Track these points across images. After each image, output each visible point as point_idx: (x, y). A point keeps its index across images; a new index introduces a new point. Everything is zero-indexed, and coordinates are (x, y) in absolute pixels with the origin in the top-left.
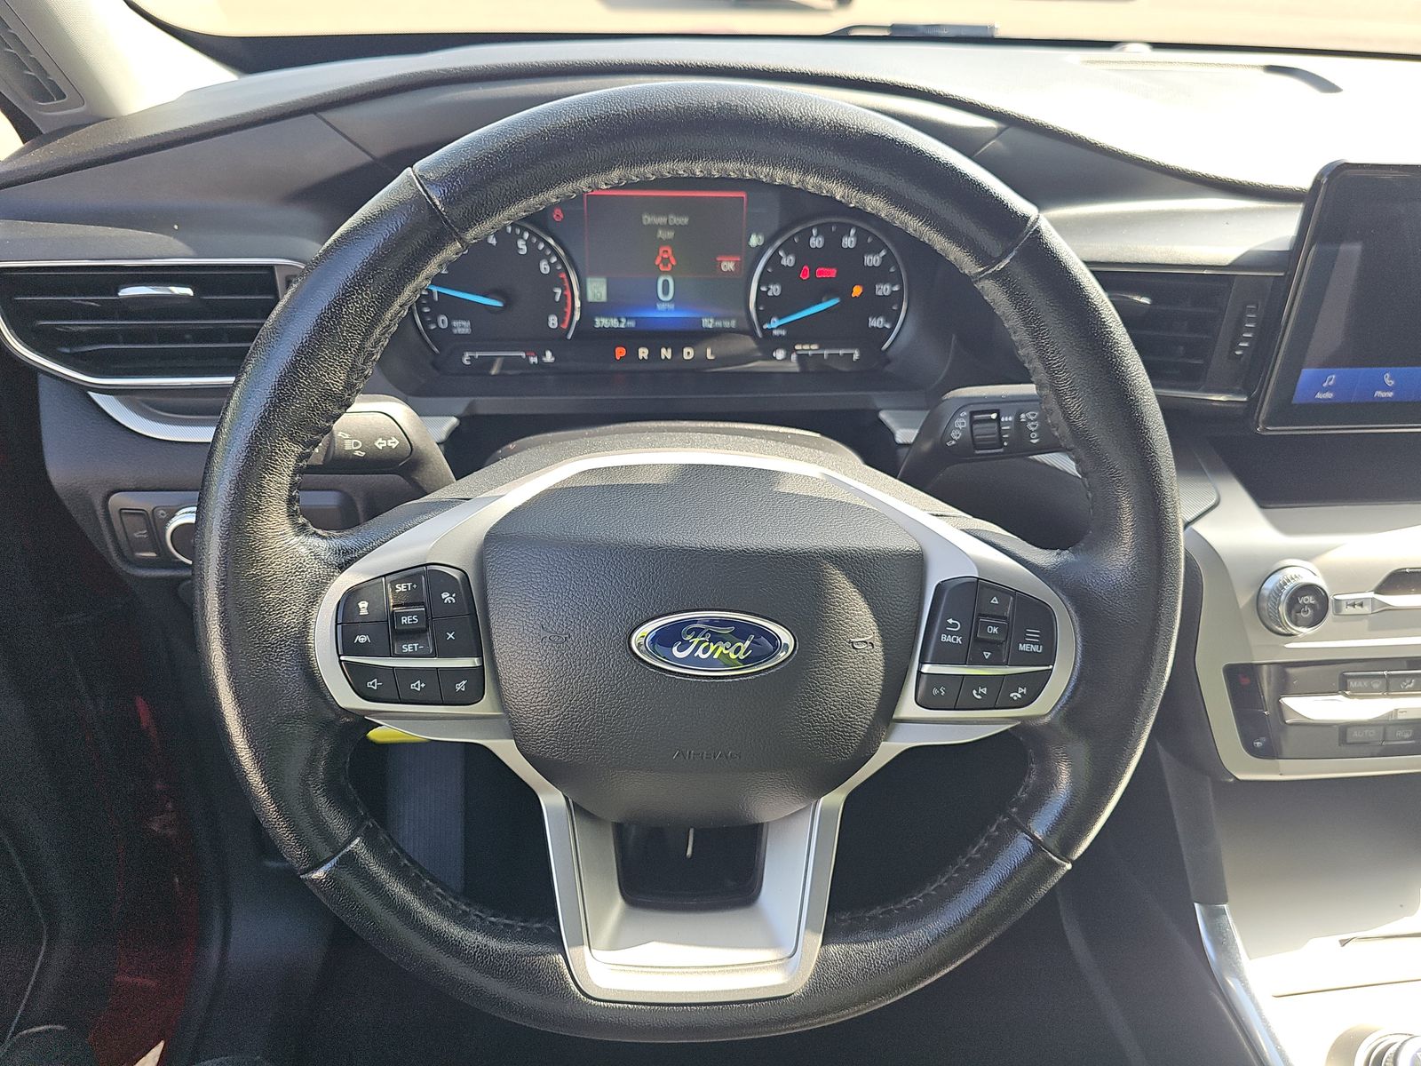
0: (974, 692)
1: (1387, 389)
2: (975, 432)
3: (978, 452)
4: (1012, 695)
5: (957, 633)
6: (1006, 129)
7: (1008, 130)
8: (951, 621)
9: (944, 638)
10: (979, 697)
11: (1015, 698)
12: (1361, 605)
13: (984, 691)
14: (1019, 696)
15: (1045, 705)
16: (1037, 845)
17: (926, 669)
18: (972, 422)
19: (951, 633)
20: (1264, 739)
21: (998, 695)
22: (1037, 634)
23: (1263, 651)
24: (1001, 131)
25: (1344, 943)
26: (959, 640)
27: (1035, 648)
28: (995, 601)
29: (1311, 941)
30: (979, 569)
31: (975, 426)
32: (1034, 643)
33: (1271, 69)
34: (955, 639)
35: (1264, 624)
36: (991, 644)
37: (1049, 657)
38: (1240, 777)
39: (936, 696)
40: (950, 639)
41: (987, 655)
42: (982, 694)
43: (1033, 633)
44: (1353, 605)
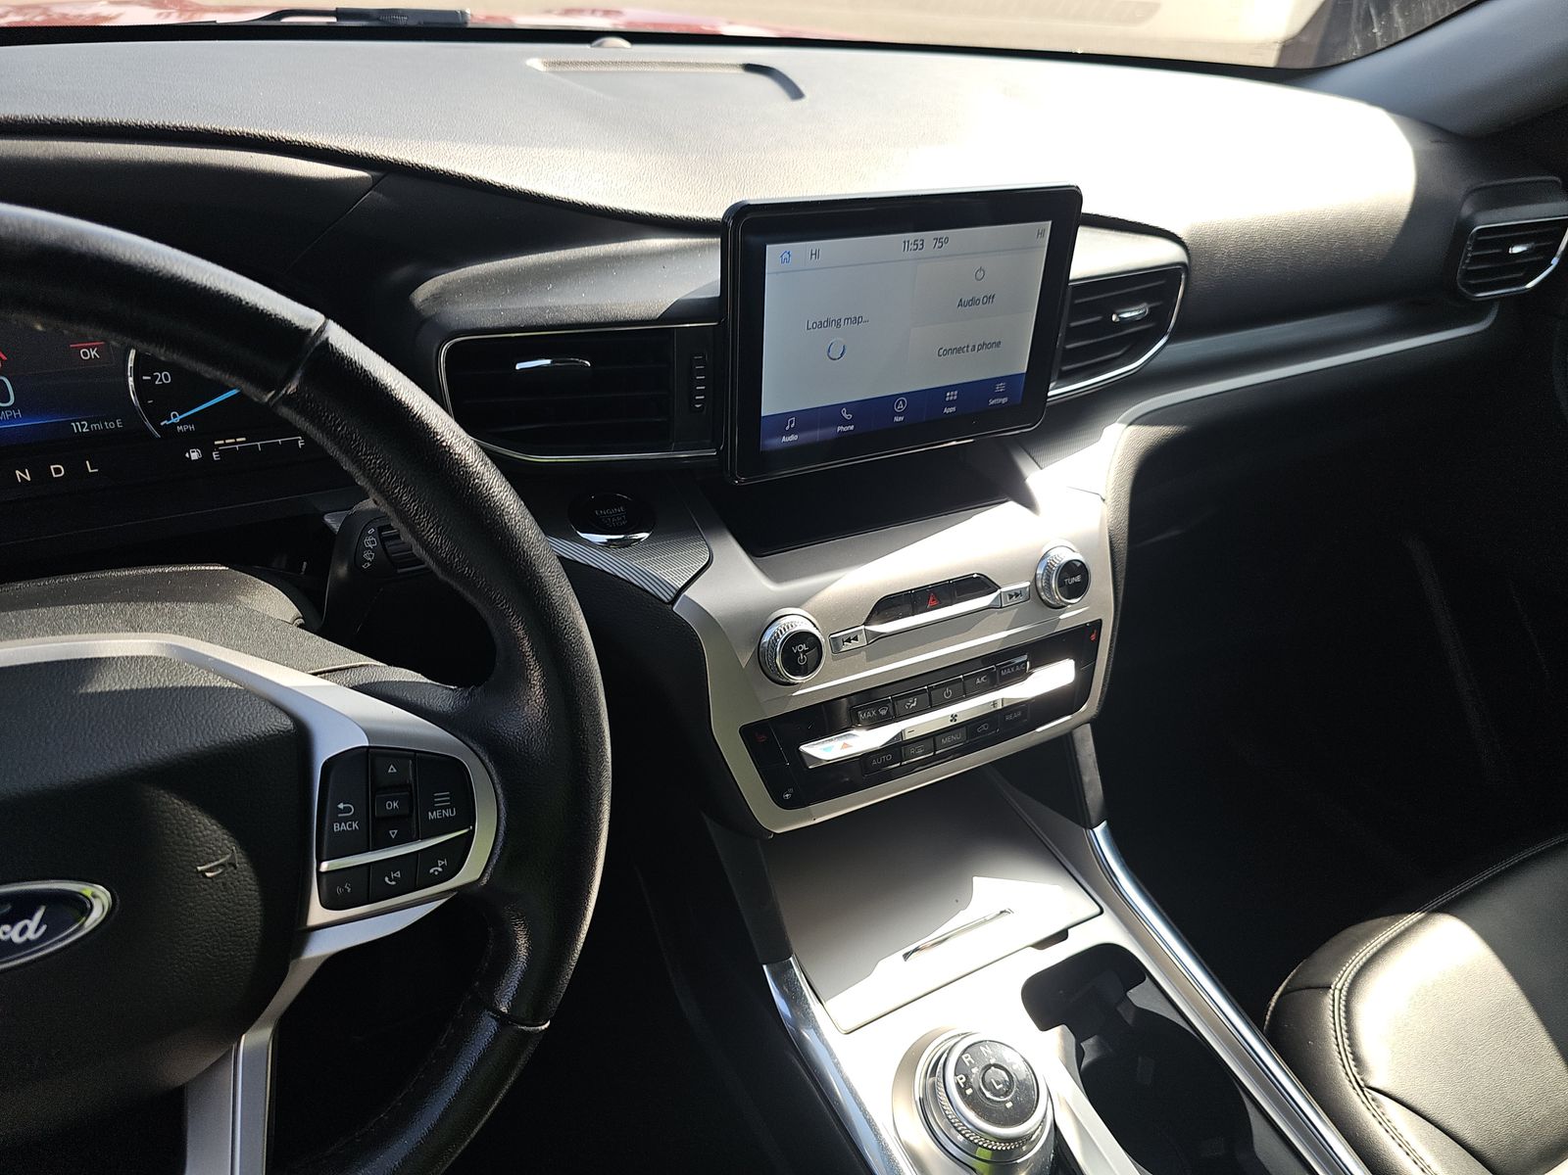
0: (387, 879)
1: (846, 423)
2: (389, 549)
3: (399, 571)
4: (432, 871)
5: (352, 819)
6: (383, 177)
7: (386, 178)
8: (341, 806)
9: (337, 827)
10: (394, 883)
11: (436, 873)
12: (856, 639)
13: (398, 874)
14: (440, 869)
15: (472, 870)
16: (503, 1020)
17: (325, 866)
18: (383, 540)
19: (345, 820)
20: (791, 790)
21: (414, 874)
22: (447, 796)
23: (774, 704)
24: (376, 181)
25: (906, 956)
26: (355, 825)
27: (447, 813)
28: (392, 769)
29: (880, 963)
30: (369, 734)
31: (388, 544)
32: (445, 808)
33: (750, 68)
34: (351, 826)
35: (769, 678)
36: (394, 819)
37: (467, 818)
38: (778, 831)
39: (344, 893)
40: (344, 827)
41: (393, 834)
42: (395, 879)
43: (442, 797)
44: (849, 641)
